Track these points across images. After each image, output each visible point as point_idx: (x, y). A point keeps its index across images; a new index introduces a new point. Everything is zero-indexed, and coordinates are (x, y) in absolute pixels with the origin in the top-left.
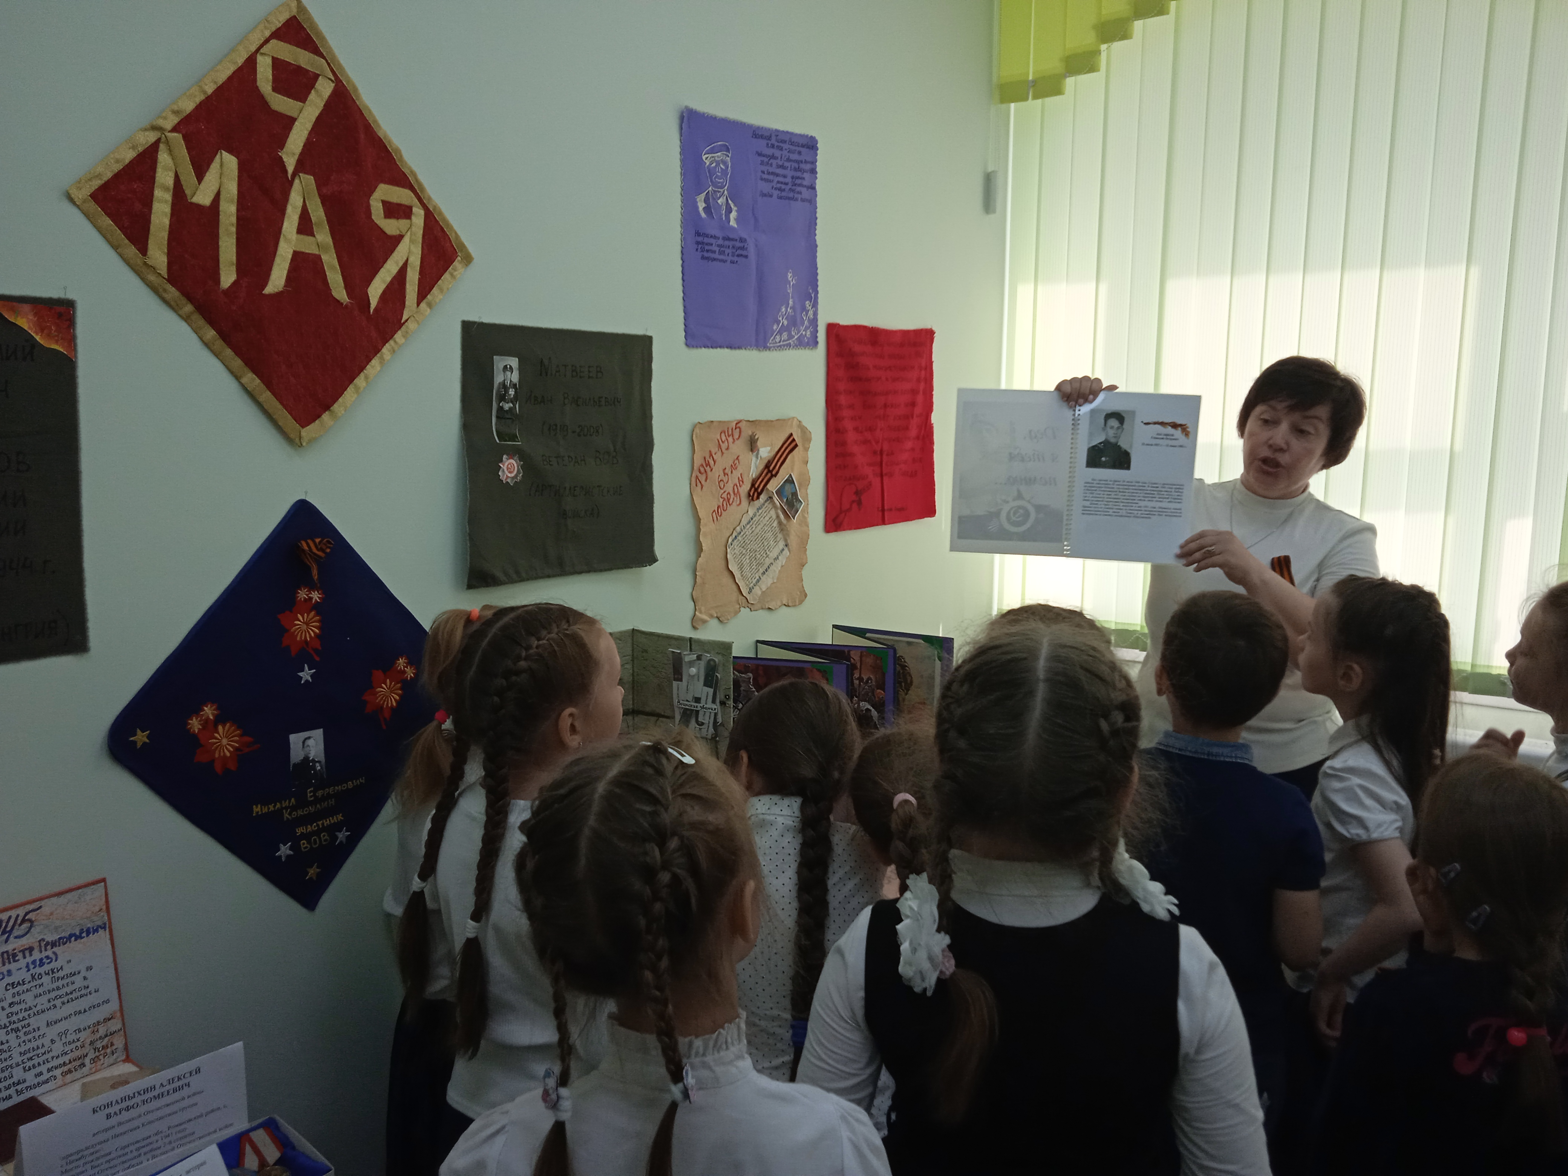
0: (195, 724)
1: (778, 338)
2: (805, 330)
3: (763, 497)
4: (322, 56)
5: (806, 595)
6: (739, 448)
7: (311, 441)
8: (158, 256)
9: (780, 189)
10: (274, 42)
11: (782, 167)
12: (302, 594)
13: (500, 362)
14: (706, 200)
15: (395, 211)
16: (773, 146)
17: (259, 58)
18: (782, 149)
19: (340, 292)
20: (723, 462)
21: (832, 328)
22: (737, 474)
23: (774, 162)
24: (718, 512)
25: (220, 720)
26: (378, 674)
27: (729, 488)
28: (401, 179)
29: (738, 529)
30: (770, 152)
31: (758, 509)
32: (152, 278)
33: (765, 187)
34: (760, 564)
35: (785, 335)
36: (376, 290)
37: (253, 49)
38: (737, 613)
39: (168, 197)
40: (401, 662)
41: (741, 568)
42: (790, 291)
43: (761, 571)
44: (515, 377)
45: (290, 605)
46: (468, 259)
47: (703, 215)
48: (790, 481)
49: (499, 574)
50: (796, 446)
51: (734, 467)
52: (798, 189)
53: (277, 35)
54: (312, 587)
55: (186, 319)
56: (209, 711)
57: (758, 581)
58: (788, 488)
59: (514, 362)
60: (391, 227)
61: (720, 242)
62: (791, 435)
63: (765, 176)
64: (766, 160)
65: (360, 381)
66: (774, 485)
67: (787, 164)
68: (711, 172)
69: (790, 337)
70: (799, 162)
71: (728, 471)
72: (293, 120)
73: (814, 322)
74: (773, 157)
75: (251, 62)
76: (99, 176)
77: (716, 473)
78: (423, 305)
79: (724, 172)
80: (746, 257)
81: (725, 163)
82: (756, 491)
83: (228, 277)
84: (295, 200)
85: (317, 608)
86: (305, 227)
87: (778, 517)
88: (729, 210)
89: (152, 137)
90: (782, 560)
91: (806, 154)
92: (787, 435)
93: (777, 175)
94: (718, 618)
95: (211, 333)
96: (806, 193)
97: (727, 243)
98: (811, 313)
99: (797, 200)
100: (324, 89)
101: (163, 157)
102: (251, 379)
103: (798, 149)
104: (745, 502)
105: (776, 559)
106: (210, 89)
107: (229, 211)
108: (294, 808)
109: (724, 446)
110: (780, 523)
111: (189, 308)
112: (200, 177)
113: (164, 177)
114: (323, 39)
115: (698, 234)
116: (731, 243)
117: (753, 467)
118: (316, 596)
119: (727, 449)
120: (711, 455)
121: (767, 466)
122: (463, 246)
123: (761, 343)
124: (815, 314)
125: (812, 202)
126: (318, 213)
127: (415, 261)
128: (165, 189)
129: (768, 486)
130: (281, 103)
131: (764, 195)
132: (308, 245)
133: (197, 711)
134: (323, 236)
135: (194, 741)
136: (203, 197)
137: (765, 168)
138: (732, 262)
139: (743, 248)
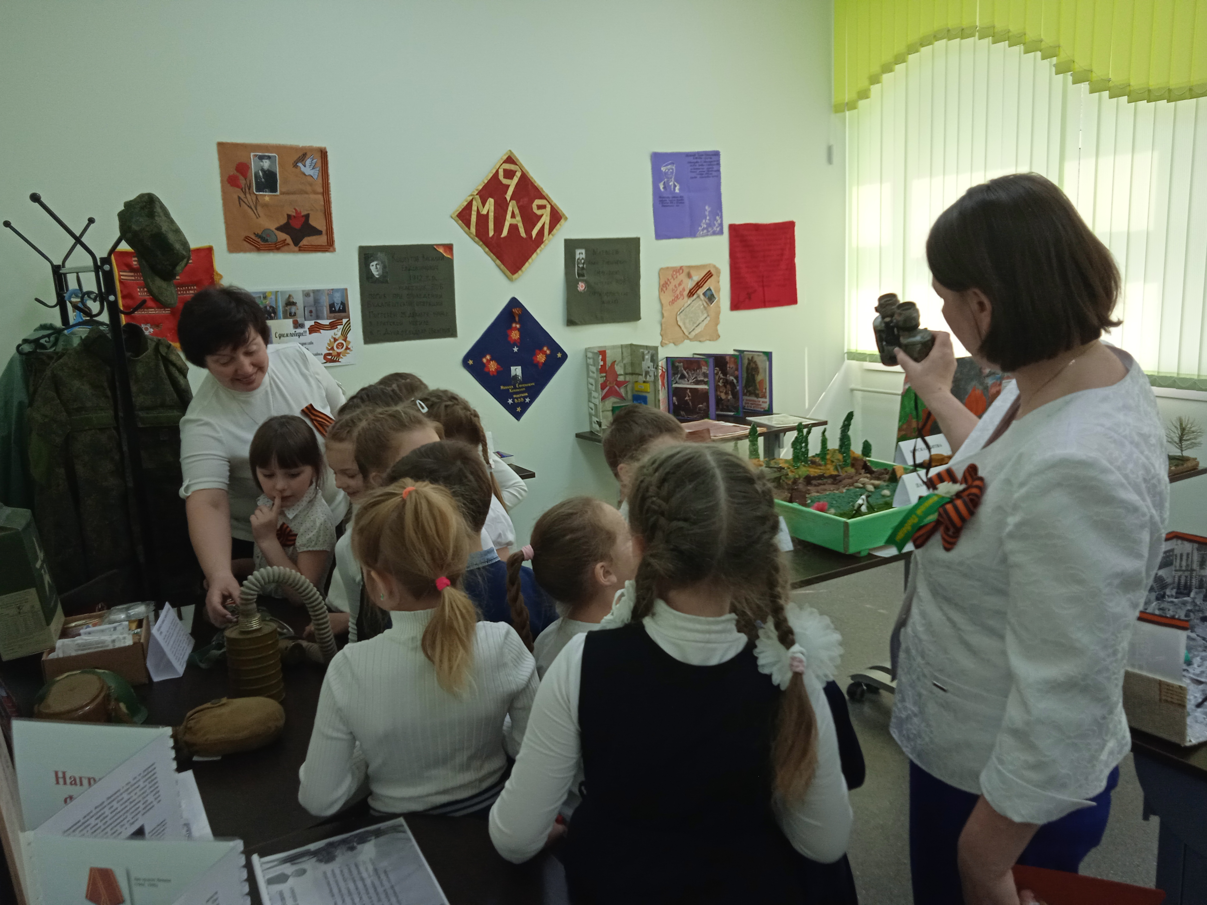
0: (484, 360)
1: (701, 233)
2: (717, 228)
3: (695, 296)
4: (517, 165)
5: (719, 337)
6: (682, 277)
7: (516, 279)
8: (473, 229)
9: (701, 174)
10: (504, 164)
11: (702, 165)
12: (514, 325)
13: (578, 251)
14: (664, 184)
15: (540, 207)
16: (696, 158)
17: (500, 170)
18: (701, 158)
19: (523, 234)
20: (674, 283)
21: (732, 227)
22: (681, 288)
23: (697, 164)
24: (673, 302)
25: (491, 360)
26: (538, 351)
27: (678, 292)
28: (542, 197)
29: (683, 309)
30: (695, 161)
31: (693, 301)
32: (472, 236)
33: (694, 175)
34: (694, 323)
35: (705, 231)
36: (534, 233)
37: (498, 168)
38: (682, 341)
39: (475, 213)
40: (545, 349)
41: (684, 324)
42: (707, 213)
43: (695, 325)
44: (584, 256)
45: (510, 328)
46: (566, 219)
47: (662, 190)
48: (709, 289)
49: (577, 321)
50: (712, 276)
51: (680, 284)
52: (710, 172)
53: (505, 162)
54: (516, 323)
55: (481, 246)
56: (488, 357)
57: (694, 329)
58: (709, 293)
59: (583, 251)
60: (539, 212)
61: (671, 199)
62: (709, 271)
63: (693, 170)
64: (693, 164)
65: (530, 260)
66: (701, 292)
67: (705, 164)
68: (666, 173)
69: (708, 231)
70: (710, 162)
71: (677, 285)
72: (509, 186)
73: (721, 225)
74: (697, 162)
75: (497, 171)
76: (458, 211)
77: (671, 286)
78: (550, 235)
79: (672, 173)
80: (683, 203)
81: (672, 169)
82: (691, 293)
83: (491, 233)
84: (510, 209)
85: (519, 330)
86: (513, 216)
87: (703, 304)
88: (675, 186)
89: (471, 198)
90: (706, 322)
91: (714, 158)
92: (708, 270)
93: (699, 169)
94: (674, 343)
95: (487, 249)
96: (714, 174)
97: (674, 199)
98: (719, 221)
99: (710, 177)
100: (518, 174)
101: (474, 203)
102: (498, 262)
103: (710, 157)
104: (686, 298)
105: (703, 321)
106: (486, 182)
107: (491, 215)
108: (512, 389)
109: (675, 277)
110: (704, 307)
111: (481, 243)
112: (484, 206)
113: (474, 208)
114: (517, 160)
115: (660, 197)
116: (676, 199)
117: (690, 284)
118: (518, 326)
119: (677, 277)
120: (668, 280)
121: (697, 283)
122: (564, 215)
123: (693, 234)
124: (722, 221)
125: (718, 177)
126: (517, 211)
127: (548, 222)
128: (475, 211)
129: (698, 292)
130: (505, 181)
131: (692, 178)
132: (514, 221)
133: (485, 356)
134: (518, 218)
135: (484, 365)
136: (484, 212)
137: (693, 167)
138: (677, 206)
139: (682, 200)
